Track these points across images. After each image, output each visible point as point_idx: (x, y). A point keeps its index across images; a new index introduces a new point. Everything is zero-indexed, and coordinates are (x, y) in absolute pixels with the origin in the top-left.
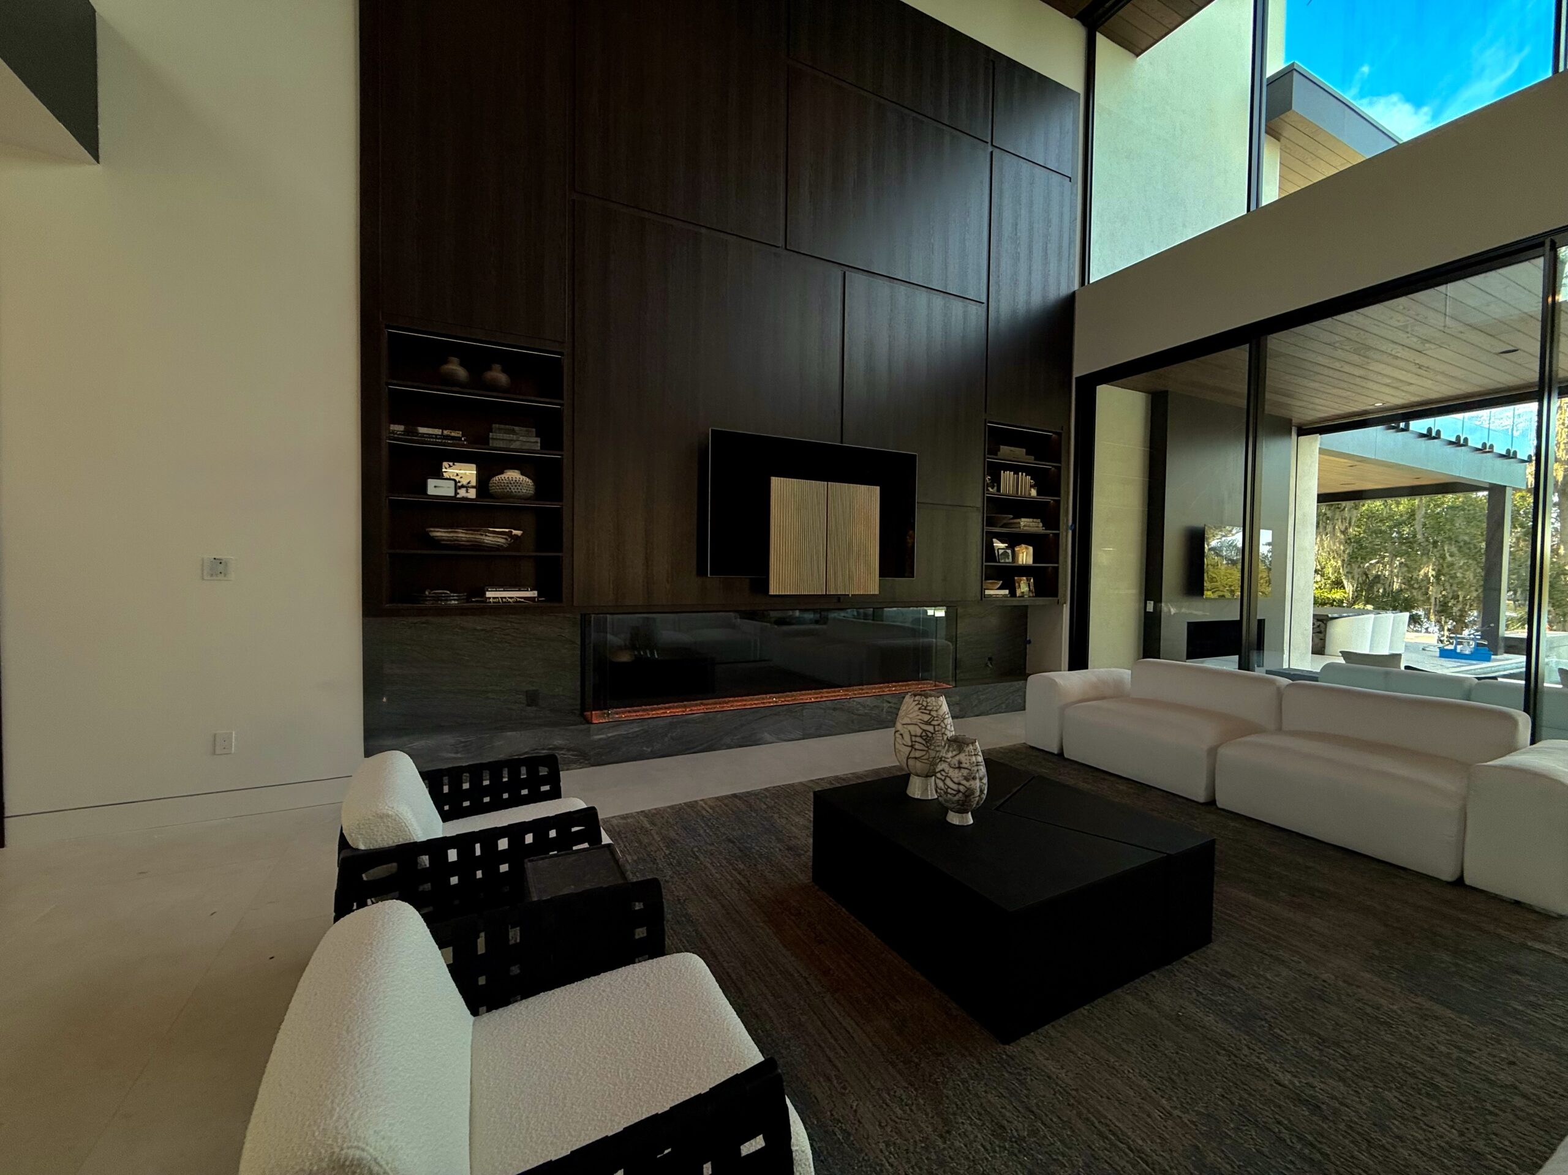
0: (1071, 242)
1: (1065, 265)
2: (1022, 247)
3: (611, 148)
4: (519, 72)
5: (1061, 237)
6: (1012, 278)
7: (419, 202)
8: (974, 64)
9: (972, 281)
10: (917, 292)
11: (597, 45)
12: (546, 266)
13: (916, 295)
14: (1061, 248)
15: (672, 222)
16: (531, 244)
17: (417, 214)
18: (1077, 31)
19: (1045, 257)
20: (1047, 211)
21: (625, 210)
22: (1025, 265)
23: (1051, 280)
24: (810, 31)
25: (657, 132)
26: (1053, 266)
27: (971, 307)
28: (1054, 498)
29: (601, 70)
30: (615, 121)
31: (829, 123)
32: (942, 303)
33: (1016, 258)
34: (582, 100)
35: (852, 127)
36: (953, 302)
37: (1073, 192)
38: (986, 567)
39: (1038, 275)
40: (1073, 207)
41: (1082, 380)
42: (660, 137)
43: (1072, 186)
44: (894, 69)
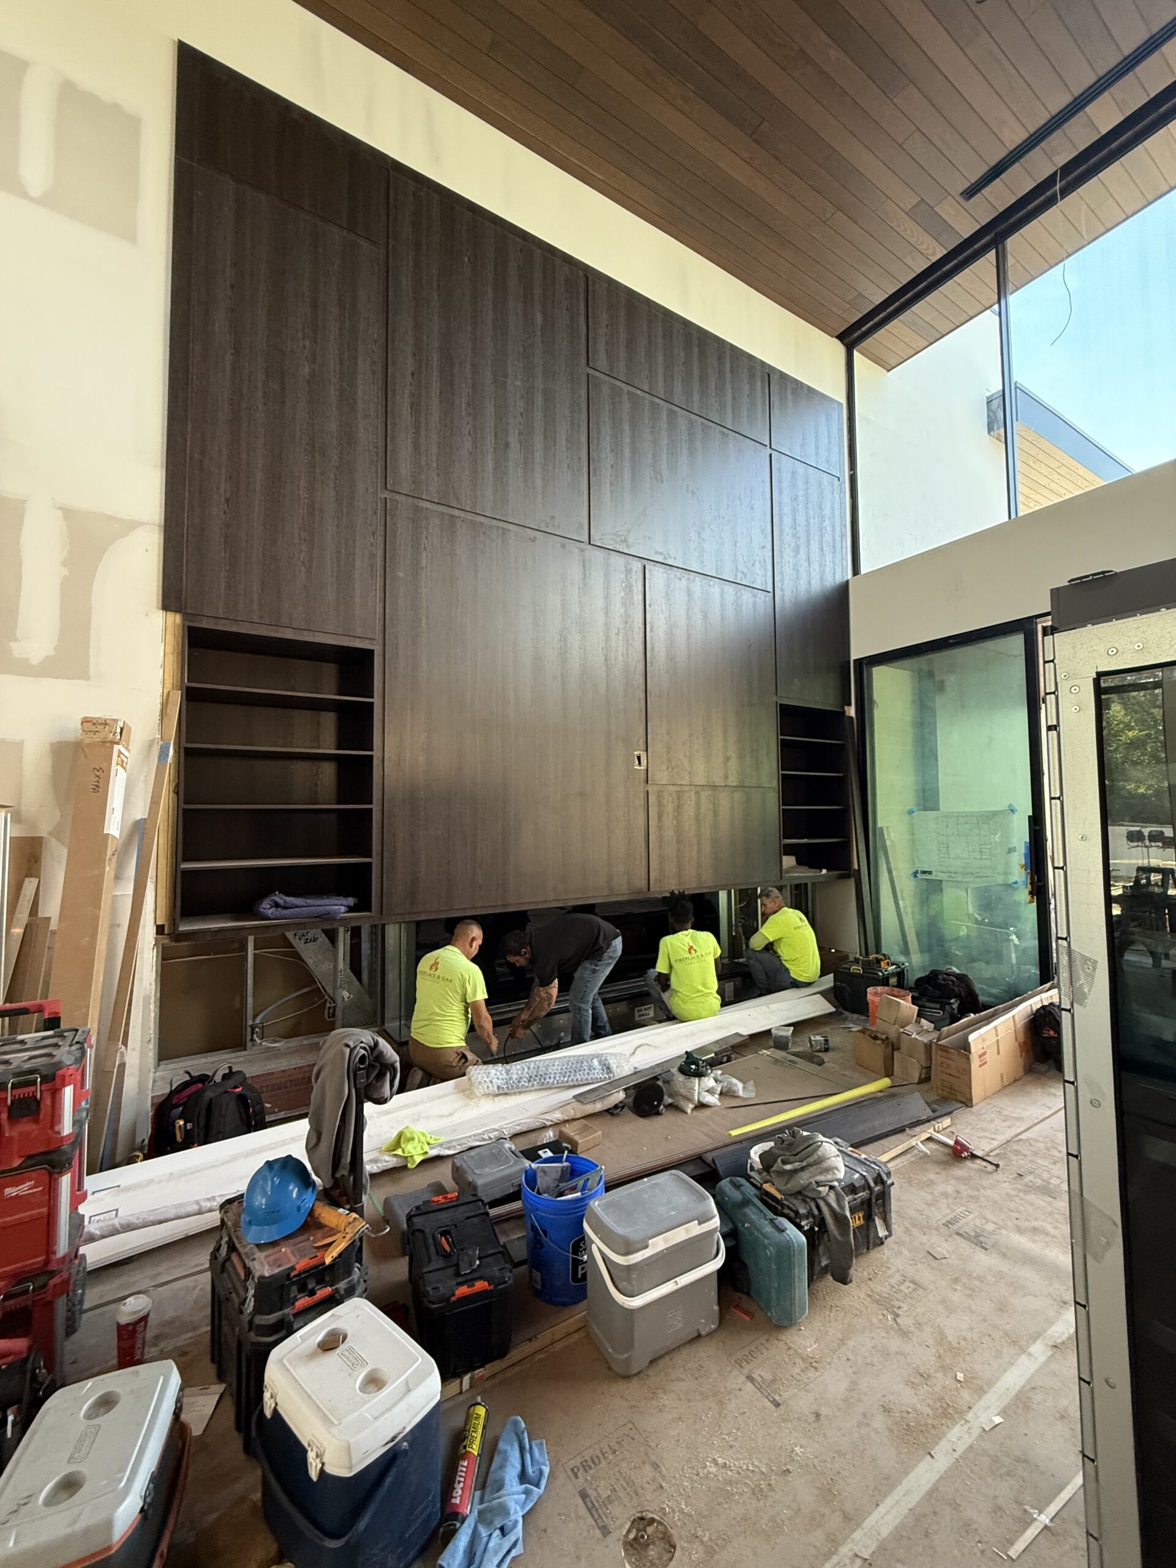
0: (843, 536)
1: (838, 556)
2: (801, 540)
3: (423, 449)
4: (333, 374)
5: (834, 531)
6: (794, 569)
7: (227, 501)
8: (752, 377)
9: (759, 572)
10: (711, 583)
11: (409, 350)
12: (358, 564)
13: (710, 585)
14: (834, 540)
15: (482, 519)
16: (343, 541)
17: (225, 513)
18: (838, 349)
19: (822, 550)
20: (820, 508)
21: (435, 507)
22: (804, 557)
23: (828, 570)
24: (607, 343)
25: (467, 433)
26: (829, 557)
27: (759, 596)
28: (841, 775)
29: (413, 374)
30: (426, 422)
31: (626, 427)
32: (734, 593)
33: (797, 550)
34: (394, 402)
35: (647, 430)
36: (743, 592)
37: (842, 491)
38: (784, 845)
39: (816, 566)
40: (842, 503)
41: (859, 662)
42: (469, 438)
43: (840, 485)
44: (683, 379)
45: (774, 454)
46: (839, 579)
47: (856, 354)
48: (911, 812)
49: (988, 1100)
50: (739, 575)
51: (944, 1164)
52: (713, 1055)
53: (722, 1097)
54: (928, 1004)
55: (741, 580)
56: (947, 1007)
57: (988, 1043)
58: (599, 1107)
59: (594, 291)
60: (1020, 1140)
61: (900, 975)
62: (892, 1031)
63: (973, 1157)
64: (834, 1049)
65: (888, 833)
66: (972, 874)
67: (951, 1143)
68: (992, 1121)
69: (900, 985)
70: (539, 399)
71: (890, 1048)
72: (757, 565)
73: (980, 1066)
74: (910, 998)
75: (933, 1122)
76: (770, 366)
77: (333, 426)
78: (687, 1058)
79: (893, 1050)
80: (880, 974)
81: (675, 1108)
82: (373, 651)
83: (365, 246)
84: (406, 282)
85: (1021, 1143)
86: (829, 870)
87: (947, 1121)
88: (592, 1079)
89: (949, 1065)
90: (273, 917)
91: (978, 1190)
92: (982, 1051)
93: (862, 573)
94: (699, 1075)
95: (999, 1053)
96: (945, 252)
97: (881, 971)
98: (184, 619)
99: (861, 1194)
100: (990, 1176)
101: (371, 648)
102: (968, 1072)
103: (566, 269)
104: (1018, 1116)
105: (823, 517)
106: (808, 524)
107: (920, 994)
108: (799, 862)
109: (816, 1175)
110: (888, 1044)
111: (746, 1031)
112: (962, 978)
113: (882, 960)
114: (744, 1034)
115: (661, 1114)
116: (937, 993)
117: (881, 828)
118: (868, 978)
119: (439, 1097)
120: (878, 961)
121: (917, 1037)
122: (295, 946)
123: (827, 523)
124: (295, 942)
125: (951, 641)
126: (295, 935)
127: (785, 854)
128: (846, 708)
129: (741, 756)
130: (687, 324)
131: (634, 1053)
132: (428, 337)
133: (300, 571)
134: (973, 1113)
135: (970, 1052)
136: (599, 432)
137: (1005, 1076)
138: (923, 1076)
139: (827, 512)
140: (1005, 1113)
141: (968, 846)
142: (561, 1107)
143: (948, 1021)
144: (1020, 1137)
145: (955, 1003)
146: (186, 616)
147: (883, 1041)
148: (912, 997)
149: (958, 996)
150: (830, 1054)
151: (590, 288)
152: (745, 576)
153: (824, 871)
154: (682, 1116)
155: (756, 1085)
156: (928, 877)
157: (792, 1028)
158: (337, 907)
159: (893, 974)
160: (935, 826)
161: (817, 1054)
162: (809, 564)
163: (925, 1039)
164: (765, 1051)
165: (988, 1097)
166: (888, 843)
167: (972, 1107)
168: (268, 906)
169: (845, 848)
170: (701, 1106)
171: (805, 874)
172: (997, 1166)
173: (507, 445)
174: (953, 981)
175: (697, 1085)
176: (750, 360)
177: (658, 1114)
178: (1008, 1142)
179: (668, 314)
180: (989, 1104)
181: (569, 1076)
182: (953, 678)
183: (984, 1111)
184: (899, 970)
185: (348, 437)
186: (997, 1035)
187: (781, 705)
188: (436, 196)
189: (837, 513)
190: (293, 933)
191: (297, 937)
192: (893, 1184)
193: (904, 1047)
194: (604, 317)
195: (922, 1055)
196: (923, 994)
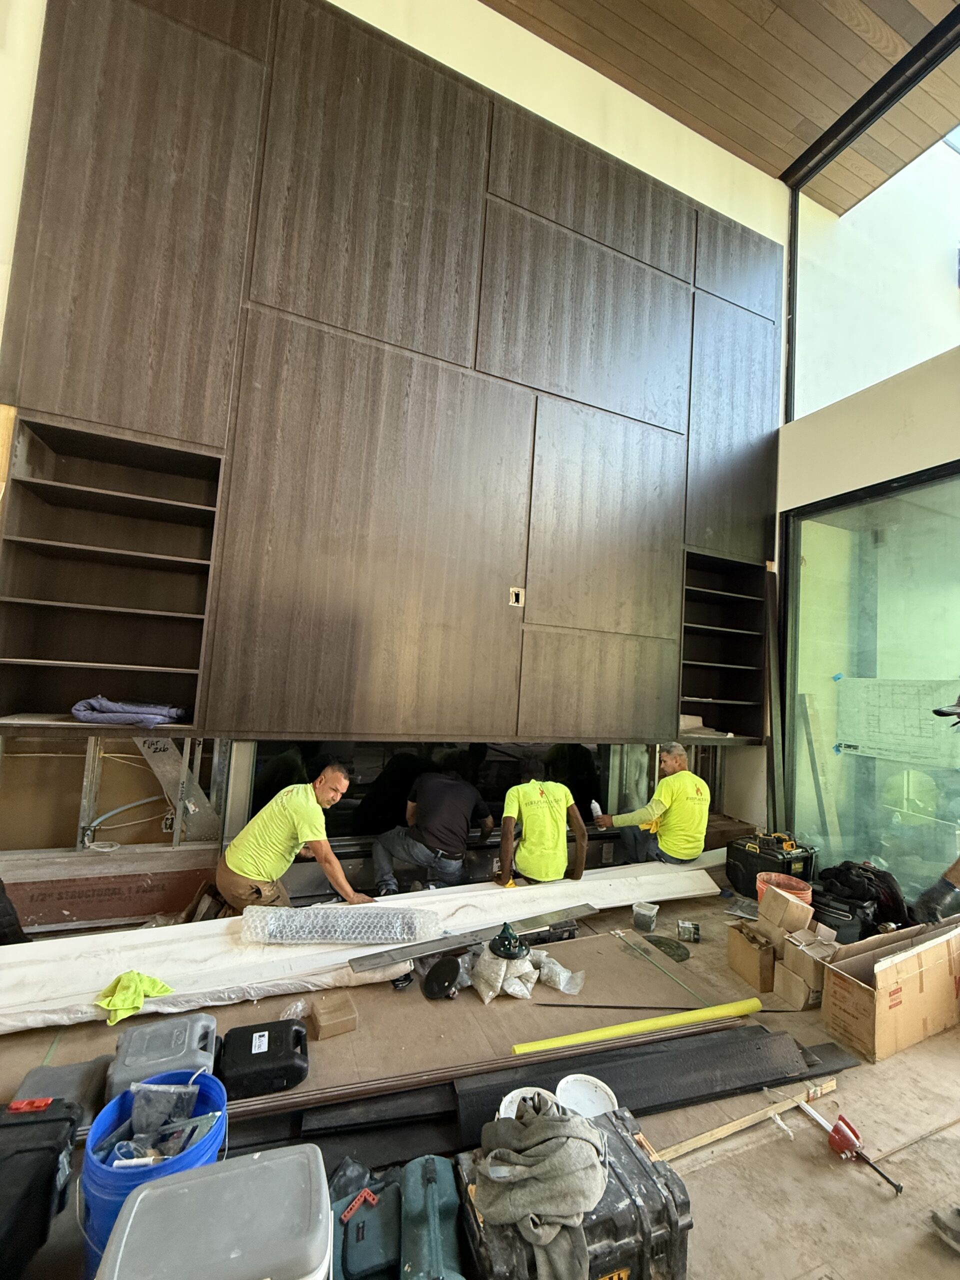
0: (775, 382)
1: (768, 403)
2: (725, 383)
3: (293, 262)
4: (200, 182)
5: (764, 375)
6: (714, 412)
7: (75, 300)
8: (677, 213)
9: (672, 413)
10: (613, 420)
11: (287, 164)
12: (211, 370)
13: (612, 422)
14: (764, 387)
15: (354, 337)
16: (195, 347)
17: (71, 311)
18: (782, 191)
19: (748, 394)
20: (750, 350)
21: (302, 322)
22: (727, 401)
23: (754, 416)
24: (510, 170)
25: (344, 250)
26: (756, 404)
27: (670, 437)
28: (758, 634)
29: (289, 189)
30: (300, 236)
31: (527, 256)
32: (640, 432)
33: (718, 393)
34: (265, 215)
35: (550, 260)
36: (651, 432)
37: (776, 334)
38: (682, 702)
39: (740, 411)
40: (776, 349)
41: (786, 515)
42: (346, 255)
43: (776, 329)
44: (596, 211)
45: (698, 292)
46: (768, 430)
47: (802, 198)
48: (836, 678)
49: (900, 1056)
50: (647, 417)
51: (811, 1161)
52: (547, 928)
53: (539, 987)
54: (833, 904)
55: (649, 419)
56: (859, 911)
57: (904, 976)
58: (378, 976)
59: (500, 118)
60: (944, 1140)
61: (807, 860)
62: (777, 934)
63: (861, 1159)
64: (707, 941)
65: (812, 702)
66: (909, 753)
67: (829, 1128)
68: (901, 1096)
69: (804, 876)
70: (428, 221)
71: (771, 956)
72: (670, 406)
73: (890, 1007)
74: (809, 894)
75: (808, 1083)
76: (698, 203)
77: (196, 234)
78: (503, 931)
79: (775, 958)
80: (780, 857)
81: (472, 991)
82: (219, 460)
83: (247, 61)
84: (289, 98)
85: (944, 1146)
86: (735, 734)
87: (829, 1084)
88: (386, 939)
89: (844, 997)
90: (84, 720)
91: (859, 1233)
92: (894, 987)
93: (795, 419)
94: (511, 957)
95: (921, 990)
96: (909, 49)
97: (782, 854)
98: (18, 413)
99: (626, 1240)
100: (883, 1207)
101: (218, 456)
102: (870, 1013)
103: (471, 94)
104: (945, 1094)
105: (753, 360)
106: (733, 369)
107: (825, 890)
108: (705, 724)
109: (541, 1201)
110: (767, 952)
111: (599, 904)
112: (883, 877)
113: (785, 840)
114: (596, 907)
115: (452, 999)
116: (847, 891)
117: (803, 696)
118: (765, 859)
119: (201, 937)
120: (780, 841)
121: (804, 949)
122: (143, 753)
123: (756, 367)
124: (144, 750)
125: (895, 485)
126: (145, 743)
127: (682, 714)
128: (768, 563)
129: (637, 603)
130: (603, 156)
131: (453, 914)
132: (309, 153)
133: (147, 374)
134: (873, 1075)
135: (875, 987)
136: (494, 259)
137: (929, 1022)
138: (810, 1002)
139: (758, 356)
140: (924, 1084)
141: (904, 721)
142: (337, 969)
143: (857, 930)
144: (944, 1134)
145: (870, 908)
146: (20, 409)
147: (761, 945)
148: (813, 891)
149: (874, 899)
150: (700, 946)
151: (496, 115)
152: (655, 416)
153: (730, 735)
154: (474, 1006)
155: (587, 978)
156: (853, 752)
157: (657, 907)
158: (151, 716)
159: (797, 859)
160: (865, 695)
161: (685, 944)
162: (732, 409)
163: (814, 954)
164: (618, 932)
165: (903, 1051)
166: (810, 712)
167: (874, 1063)
168: (82, 708)
169: (758, 711)
170: (504, 996)
171: (711, 736)
172: (898, 1189)
173: (388, 264)
174: (870, 879)
175: (504, 968)
176: (676, 196)
177: (449, 998)
178: (923, 1139)
179: (583, 145)
180: (901, 1062)
181: (360, 932)
182: (895, 528)
183: (891, 1074)
184: (805, 854)
185: (211, 245)
186: (921, 966)
187: (688, 553)
188: (330, 17)
189: (770, 357)
190: (143, 739)
191: (146, 745)
192: (690, 1226)
193: (788, 958)
194: (509, 144)
195: (810, 972)
196: (828, 890)
